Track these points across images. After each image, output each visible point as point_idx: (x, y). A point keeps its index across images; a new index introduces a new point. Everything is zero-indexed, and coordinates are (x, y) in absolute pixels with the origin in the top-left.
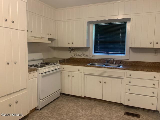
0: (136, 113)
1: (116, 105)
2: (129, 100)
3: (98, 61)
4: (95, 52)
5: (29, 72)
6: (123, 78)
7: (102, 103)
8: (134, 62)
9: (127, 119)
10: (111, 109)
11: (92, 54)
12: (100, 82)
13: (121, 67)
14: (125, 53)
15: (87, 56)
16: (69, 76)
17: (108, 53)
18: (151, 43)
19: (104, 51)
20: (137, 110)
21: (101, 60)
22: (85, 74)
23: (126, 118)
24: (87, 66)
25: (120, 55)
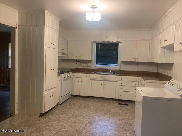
1: (112, 100)
2: (121, 96)
4: (96, 64)
5: (58, 76)
6: (117, 82)
10: (110, 103)
11: (94, 65)
12: (102, 85)
13: (116, 74)
14: (118, 65)
16: (78, 81)
17: (106, 65)
18: (134, 59)
19: (103, 63)
22: (91, 80)
24: (93, 74)
25: (115, 66)
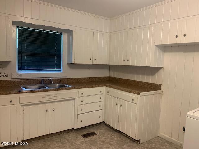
0: (90, 132)
1: (66, 133)
2: (81, 121)
3: (27, 82)
4: (19, 69)
7: (48, 139)
8: (72, 79)
9: (91, 141)
12: (47, 111)
14: (62, 69)
15: (4, 75)
20: (87, 129)
21: (32, 80)
23: (89, 141)
